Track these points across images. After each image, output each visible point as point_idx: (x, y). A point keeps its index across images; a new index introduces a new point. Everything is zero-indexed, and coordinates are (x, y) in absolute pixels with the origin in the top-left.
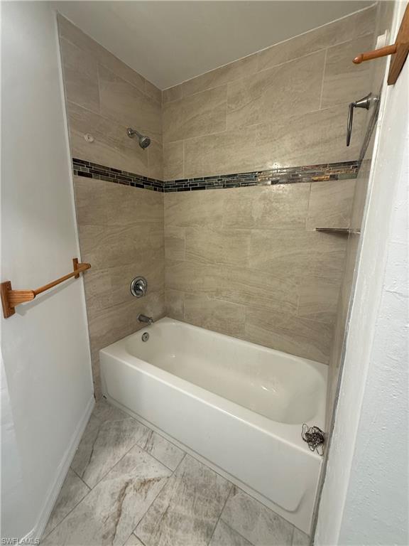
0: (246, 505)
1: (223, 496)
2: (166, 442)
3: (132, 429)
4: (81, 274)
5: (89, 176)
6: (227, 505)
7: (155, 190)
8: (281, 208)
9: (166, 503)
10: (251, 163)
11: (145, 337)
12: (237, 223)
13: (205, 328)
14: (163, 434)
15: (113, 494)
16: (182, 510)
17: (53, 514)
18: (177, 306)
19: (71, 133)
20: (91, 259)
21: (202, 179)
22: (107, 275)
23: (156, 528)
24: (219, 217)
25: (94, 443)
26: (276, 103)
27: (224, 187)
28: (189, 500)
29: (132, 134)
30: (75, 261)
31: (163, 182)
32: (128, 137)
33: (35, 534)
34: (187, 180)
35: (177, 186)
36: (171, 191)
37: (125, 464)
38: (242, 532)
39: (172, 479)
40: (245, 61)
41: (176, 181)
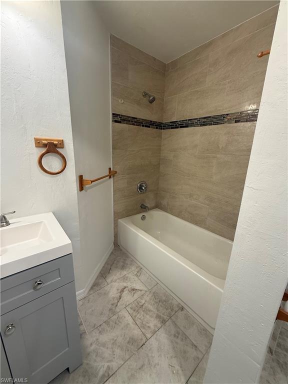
0: (187, 317)
1: (175, 309)
2: (147, 275)
3: (131, 265)
4: (112, 176)
5: (120, 122)
6: (176, 314)
7: (157, 128)
8: (240, 140)
9: (143, 302)
10: (222, 108)
11: (143, 218)
12: (207, 150)
13: (180, 218)
14: (147, 271)
15: (118, 289)
16: (151, 307)
17: (92, 288)
18: (164, 202)
19: (113, 99)
20: (117, 169)
21: (187, 120)
22: (125, 178)
23: (137, 310)
24: (196, 146)
25: (111, 265)
26: (244, 64)
27: (201, 125)
28: (155, 305)
29: (146, 95)
30: (110, 169)
31: (162, 123)
32: (143, 97)
33: (84, 292)
34: (177, 122)
35: (170, 126)
36: (167, 128)
37: (125, 278)
38: (182, 328)
39: (148, 293)
40: (223, 36)
41: (171, 122)
